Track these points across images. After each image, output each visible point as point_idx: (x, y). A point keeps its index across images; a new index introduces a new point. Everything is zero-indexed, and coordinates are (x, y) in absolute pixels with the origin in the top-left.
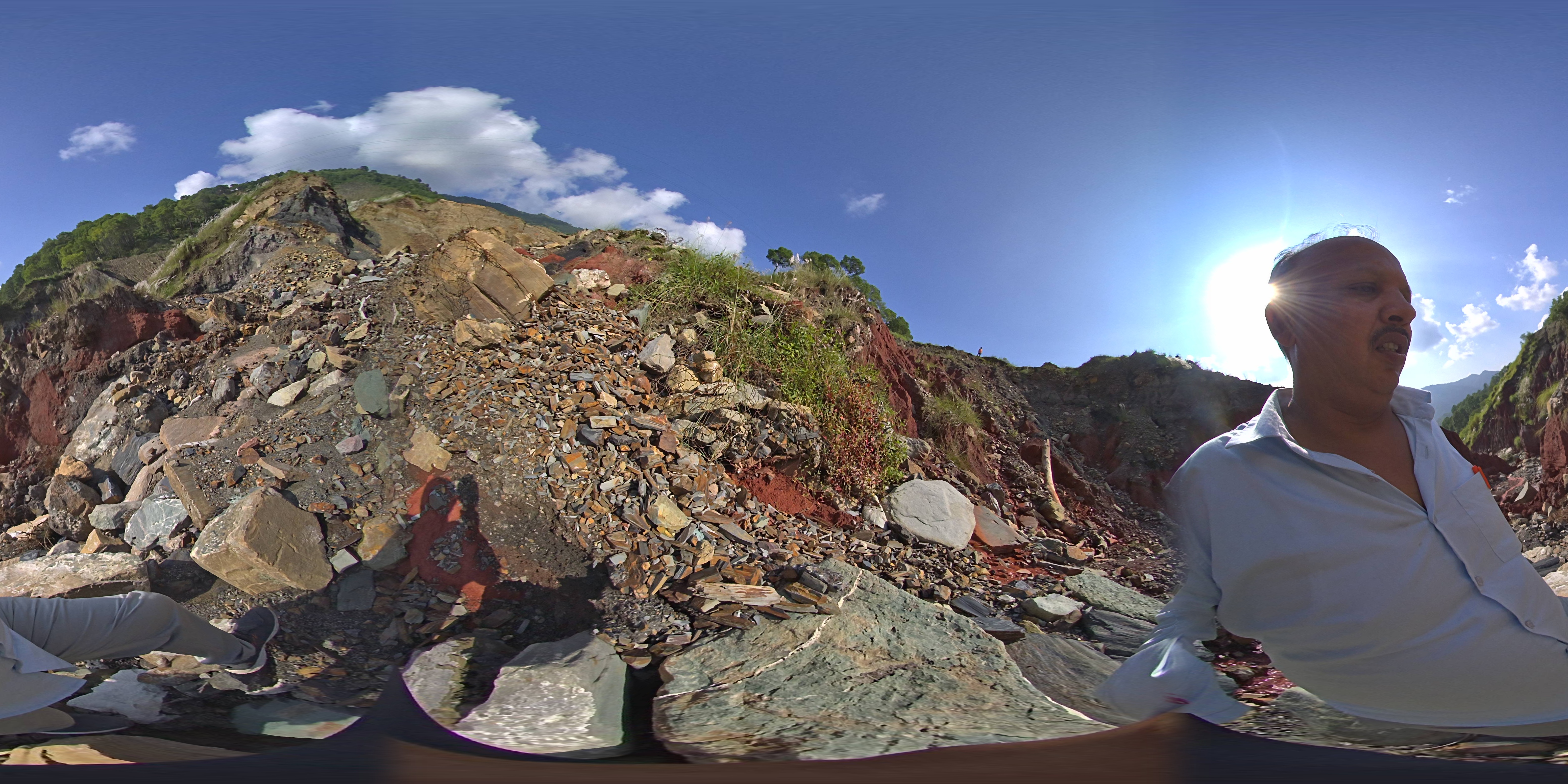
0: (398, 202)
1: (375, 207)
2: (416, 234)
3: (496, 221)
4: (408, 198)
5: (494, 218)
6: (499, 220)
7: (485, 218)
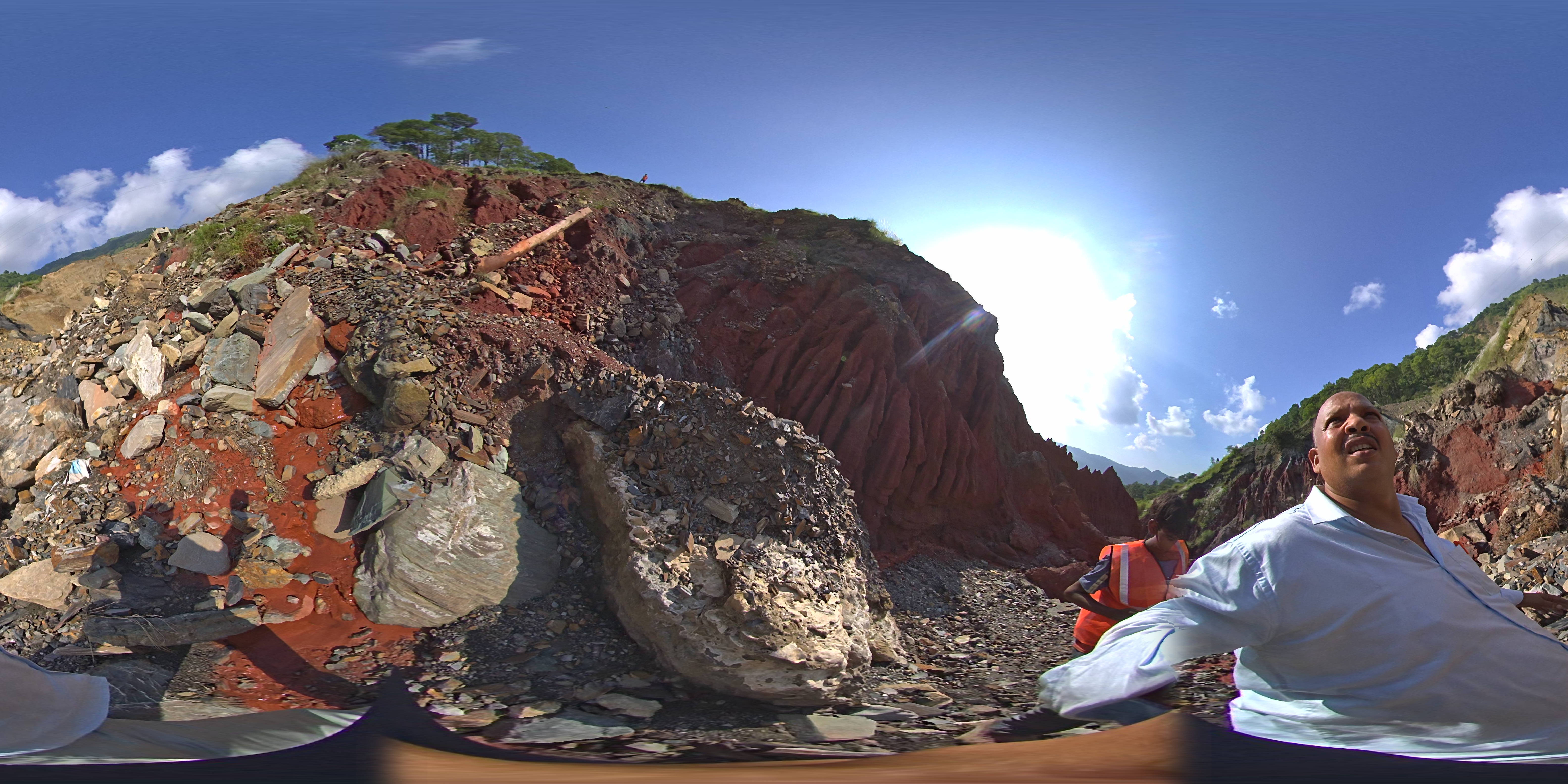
0: (20, 294)
2: (50, 311)
3: (91, 269)
4: (23, 288)
5: (88, 267)
6: (92, 266)
7: (82, 271)
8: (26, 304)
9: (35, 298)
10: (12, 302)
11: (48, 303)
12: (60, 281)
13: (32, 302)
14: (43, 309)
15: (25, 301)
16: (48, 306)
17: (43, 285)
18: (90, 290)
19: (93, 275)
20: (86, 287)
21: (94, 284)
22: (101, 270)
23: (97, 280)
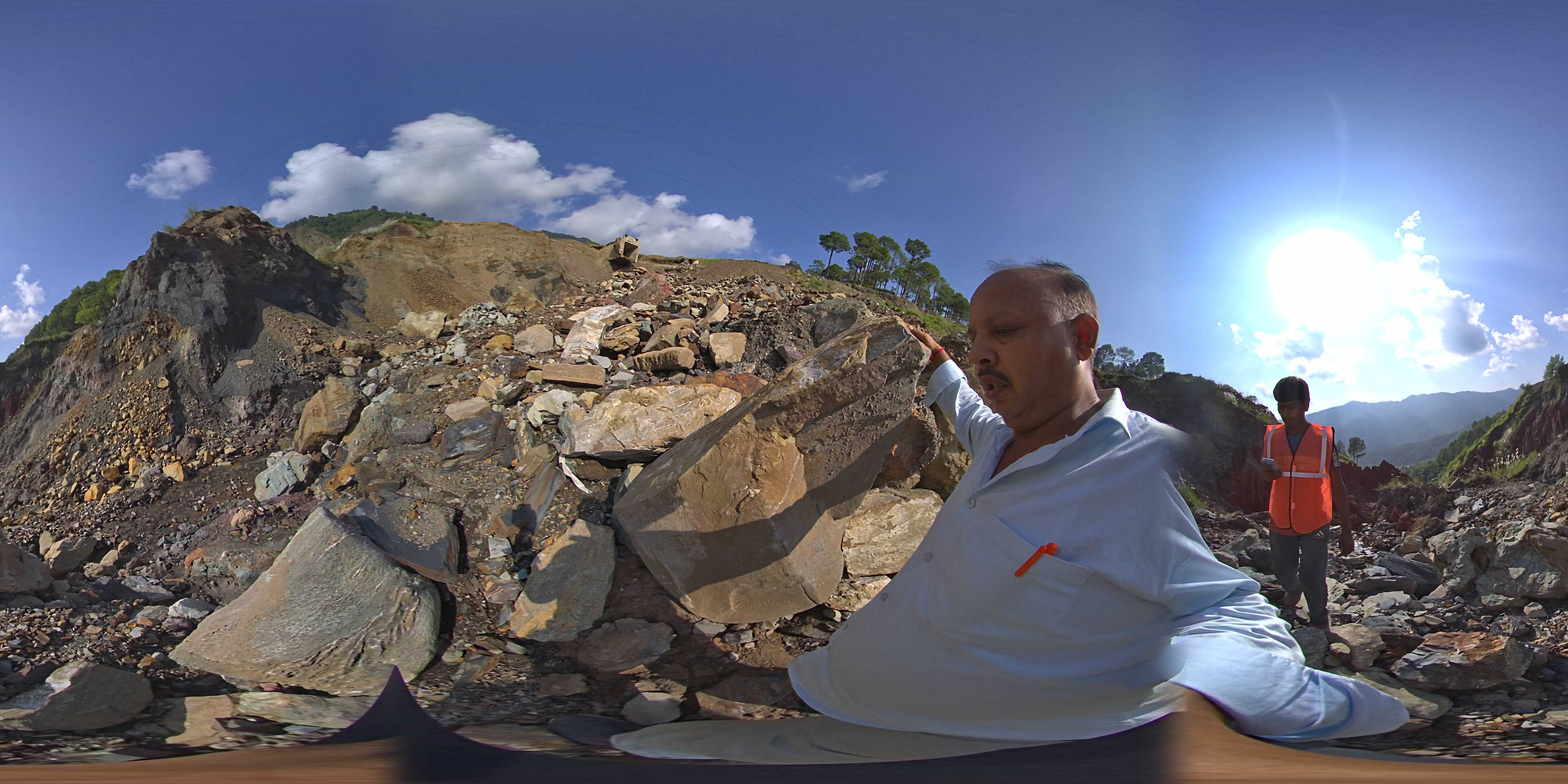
0: (391, 230)
1: (362, 240)
2: (419, 270)
3: (516, 239)
4: (402, 224)
5: (513, 236)
6: (519, 237)
7: (502, 237)
8: (389, 245)
9: (410, 242)
10: (370, 237)
11: (426, 257)
12: (463, 235)
13: (402, 246)
14: (411, 264)
15: (391, 241)
16: (422, 261)
17: (436, 230)
18: (497, 266)
19: (513, 248)
20: (494, 258)
21: (509, 260)
22: (529, 246)
23: (516, 257)
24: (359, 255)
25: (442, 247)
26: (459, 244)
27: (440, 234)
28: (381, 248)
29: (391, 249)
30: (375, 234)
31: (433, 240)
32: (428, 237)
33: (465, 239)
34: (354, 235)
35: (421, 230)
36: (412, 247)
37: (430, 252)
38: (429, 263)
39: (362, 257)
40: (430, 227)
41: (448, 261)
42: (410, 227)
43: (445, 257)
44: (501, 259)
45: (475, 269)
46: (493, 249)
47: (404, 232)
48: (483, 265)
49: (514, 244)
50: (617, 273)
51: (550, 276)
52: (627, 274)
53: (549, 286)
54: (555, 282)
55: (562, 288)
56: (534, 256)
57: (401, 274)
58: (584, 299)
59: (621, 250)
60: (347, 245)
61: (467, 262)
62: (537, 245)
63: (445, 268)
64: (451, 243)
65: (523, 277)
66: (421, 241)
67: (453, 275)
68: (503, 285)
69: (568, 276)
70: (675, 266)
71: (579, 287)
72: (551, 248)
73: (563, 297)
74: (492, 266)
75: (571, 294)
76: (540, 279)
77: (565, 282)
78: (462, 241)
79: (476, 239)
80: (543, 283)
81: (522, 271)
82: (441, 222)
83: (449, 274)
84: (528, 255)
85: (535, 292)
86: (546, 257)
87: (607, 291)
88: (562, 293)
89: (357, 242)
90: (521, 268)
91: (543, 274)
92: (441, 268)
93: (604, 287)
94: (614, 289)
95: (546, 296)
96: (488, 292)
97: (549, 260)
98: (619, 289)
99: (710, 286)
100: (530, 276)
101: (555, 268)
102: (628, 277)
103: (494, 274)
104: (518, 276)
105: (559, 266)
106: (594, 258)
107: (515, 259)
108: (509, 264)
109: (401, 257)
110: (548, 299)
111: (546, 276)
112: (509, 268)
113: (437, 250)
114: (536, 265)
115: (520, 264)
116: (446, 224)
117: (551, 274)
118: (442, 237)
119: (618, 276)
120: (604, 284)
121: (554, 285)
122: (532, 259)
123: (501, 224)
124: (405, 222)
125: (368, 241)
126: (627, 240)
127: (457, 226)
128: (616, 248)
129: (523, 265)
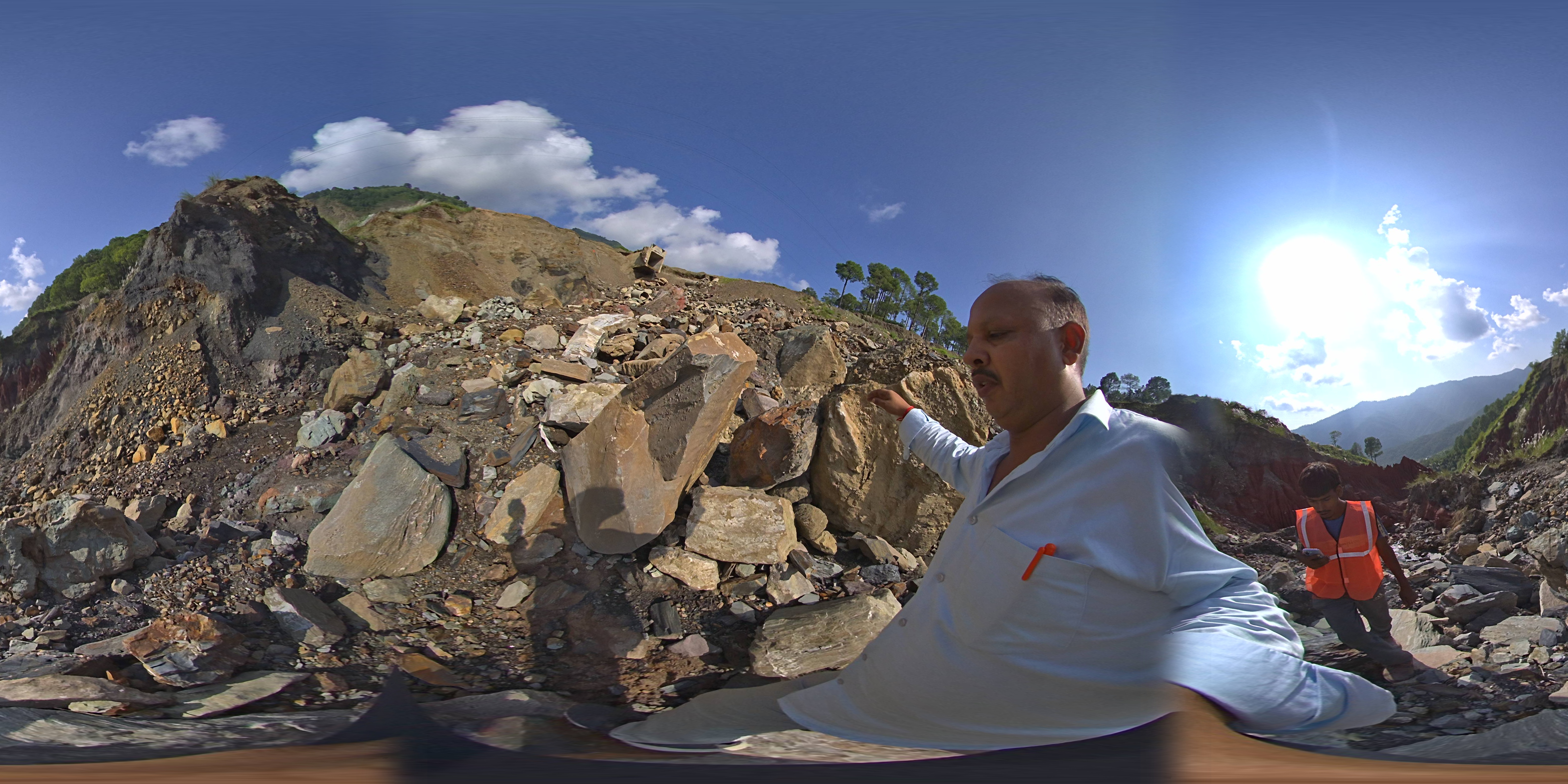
0: (422, 211)
2: (444, 254)
3: (546, 235)
4: (434, 206)
5: (544, 231)
6: (550, 233)
7: (533, 231)
8: (417, 226)
9: (439, 226)
10: (399, 217)
11: (453, 242)
12: (494, 224)
13: (430, 228)
14: (437, 247)
15: (420, 222)
16: (448, 245)
17: (467, 216)
18: (523, 259)
19: (542, 244)
20: (521, 251)
21: (536, 254)
22: (557, 243)
23: (543, 253)
24: (385, 233)
25: (470, 234)
26: (488, 233)
27: (471, 221)
28: (409, 228)
29: (419, 230)
30: (405, 214)
31: (462, 226)
32: (458, 222)
33: (495, 229)
34: (382, 213)
35: (452, 214)
36: (441, 230)
37: (458, 237)
38: (455, 248)
39: (388, 235)
40: (461, 213)
41: (475, 248)
42: (442, 211)
43: (473, 243)
44: (527, 252)
45: (500, 259)
46: (521, 242)
47: (435, 215)
48: (509, 257)
49: (543, 240)
50: (638, 281)
51: (573, 276)
52: (648, 283)
53: (570, 286)
54: (576, 282)
55: (583, 288)
56: (561, 255)
57: (425, 256)
58: (602, 303)
59: (647, 259)
60: (374, 221)
61: (493, 251)
62: (565, 243)
63: (471, 254)
64: (481, 231)
65: (546, 273)
66: (450, 226)
67: (477, 262)
68: (525, 279)
69: (591, 278)
70: (695, 282)
71: (600, 290)
72: (579, 249)
73: (582, 298)
74: (517, 258)
75: (591, 295)
76: (563, 277)
77: (586, 283)
78: (491, 230)
79: (506, 230)
80: (565, 282)
81: (546, 267)
82: (474, 208)
83: (474, 261)
84: (555, 252)
85: (556, 289)
86: (572, 257)
87: (626, 297)
88: (583, 294)
89: (384, 220)
90: (546, 264)
91: (567, 273)
92: (466, 254)
93: (623, 293)
94: (633, 296)
95: (566, 294)
96: (510, 283)
97: (575, 260)
98: (637, 297)
99: (724, 305)
100: (553, 272)
101: (580, 268)
102: (648, 287)
103: (519, 266)
104: (541, 271)
105: (583, 266)
106: (619, 263)
107: (541, 255)
108: (535, 258)
109: (428, 239)
110: (568, 298)
111: (569, 275)
112: (533, 263)
113: (465, 235)
114: (561, 263)
115: (546, 259)
116: (479, 211)
117: (574, 273)
118: (472, 224)
119: (639, 284)
120: (624, 290)
121: (575, 285)
122: (559, 256)
123: (534, 218)
124: (437, 205)
125: (397, 220)
126: (654, 249)
127: (490, 215)
128: (642, 256)
129: (549, 262)
